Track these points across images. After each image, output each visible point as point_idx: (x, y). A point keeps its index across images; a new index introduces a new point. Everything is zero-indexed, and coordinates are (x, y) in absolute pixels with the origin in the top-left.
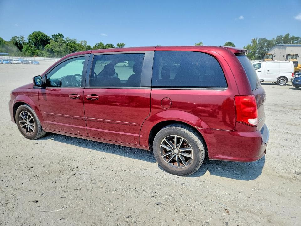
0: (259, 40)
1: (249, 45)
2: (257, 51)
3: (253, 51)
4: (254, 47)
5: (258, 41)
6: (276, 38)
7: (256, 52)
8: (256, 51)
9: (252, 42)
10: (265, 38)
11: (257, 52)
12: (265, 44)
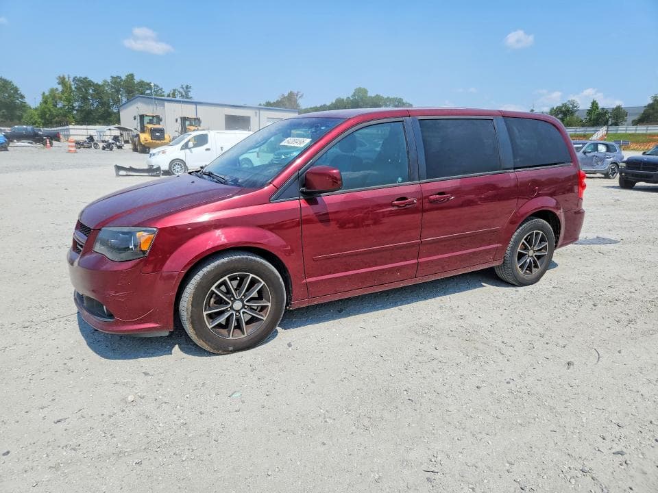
0: (74, 79)
1: (52, 91)
2: (76, 104)
3: (65, 103)
4: (66, 94)
5: (72, 83)
6: (109, 81)
7: (73, 108)
8: (74, 105)
9: (59, 84)
10: (86, 78)
11: (77, 108)
12: (91, 91)
